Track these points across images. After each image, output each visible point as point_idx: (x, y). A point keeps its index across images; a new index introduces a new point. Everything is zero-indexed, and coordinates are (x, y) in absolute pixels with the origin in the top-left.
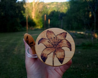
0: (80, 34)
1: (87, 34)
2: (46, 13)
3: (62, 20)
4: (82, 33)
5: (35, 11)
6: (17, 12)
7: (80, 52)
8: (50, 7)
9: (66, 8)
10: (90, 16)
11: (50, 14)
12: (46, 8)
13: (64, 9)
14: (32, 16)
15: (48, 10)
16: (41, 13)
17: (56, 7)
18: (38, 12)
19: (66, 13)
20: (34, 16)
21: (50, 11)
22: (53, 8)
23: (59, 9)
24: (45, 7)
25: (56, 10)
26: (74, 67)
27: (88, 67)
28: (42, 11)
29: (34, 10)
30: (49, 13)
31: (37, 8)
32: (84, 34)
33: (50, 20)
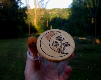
0: (82, 39)
1: (89, 40)
2: (47, 19)
3: (64, 26)
4: (84, 39)
5: (37, 18)
6: (19, 18)
7: (81, 56)
8: (52, 14)
9: (68, 15)
10: (93, 22)
11: (52, 21)
12: (48, 15)
13: (66, 16)
14: (34, 23)
15: (50, 17)
16: (43, 19)
17: (57, 13)
18: (40, 18)
19: (68, 20)
20: (36, 23)
21: (51, 17)
22: (55, 14)
23: (61, 15)
24: (47, 13)
25: (58, 17)
26: (75, 68)
27: (89, 68)
28: (44, 17)
29: (36, 16)
30: (51, 19)
31: (39, 15)
32: (86, 39)
33: (52, 27)
